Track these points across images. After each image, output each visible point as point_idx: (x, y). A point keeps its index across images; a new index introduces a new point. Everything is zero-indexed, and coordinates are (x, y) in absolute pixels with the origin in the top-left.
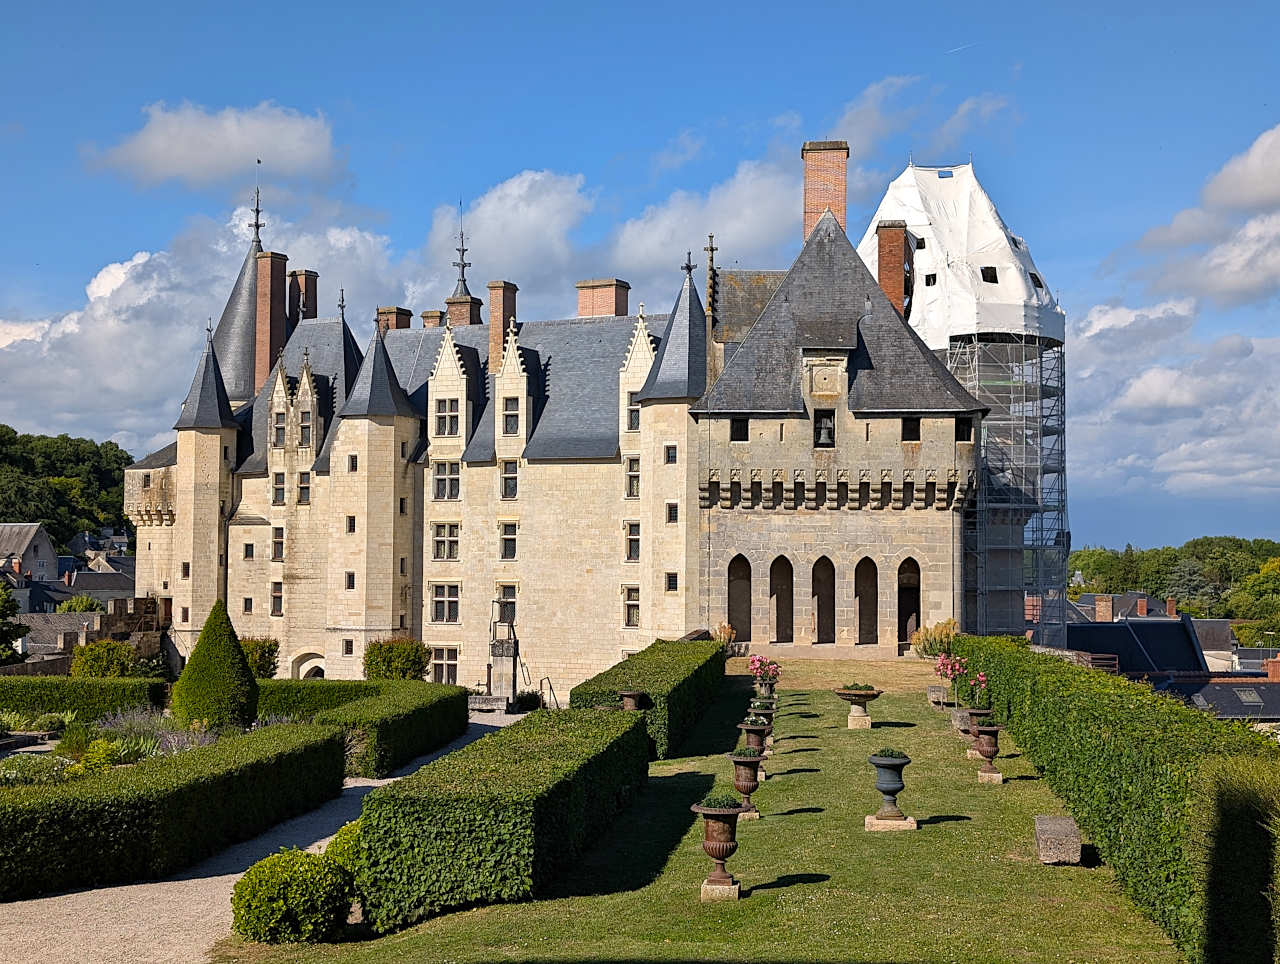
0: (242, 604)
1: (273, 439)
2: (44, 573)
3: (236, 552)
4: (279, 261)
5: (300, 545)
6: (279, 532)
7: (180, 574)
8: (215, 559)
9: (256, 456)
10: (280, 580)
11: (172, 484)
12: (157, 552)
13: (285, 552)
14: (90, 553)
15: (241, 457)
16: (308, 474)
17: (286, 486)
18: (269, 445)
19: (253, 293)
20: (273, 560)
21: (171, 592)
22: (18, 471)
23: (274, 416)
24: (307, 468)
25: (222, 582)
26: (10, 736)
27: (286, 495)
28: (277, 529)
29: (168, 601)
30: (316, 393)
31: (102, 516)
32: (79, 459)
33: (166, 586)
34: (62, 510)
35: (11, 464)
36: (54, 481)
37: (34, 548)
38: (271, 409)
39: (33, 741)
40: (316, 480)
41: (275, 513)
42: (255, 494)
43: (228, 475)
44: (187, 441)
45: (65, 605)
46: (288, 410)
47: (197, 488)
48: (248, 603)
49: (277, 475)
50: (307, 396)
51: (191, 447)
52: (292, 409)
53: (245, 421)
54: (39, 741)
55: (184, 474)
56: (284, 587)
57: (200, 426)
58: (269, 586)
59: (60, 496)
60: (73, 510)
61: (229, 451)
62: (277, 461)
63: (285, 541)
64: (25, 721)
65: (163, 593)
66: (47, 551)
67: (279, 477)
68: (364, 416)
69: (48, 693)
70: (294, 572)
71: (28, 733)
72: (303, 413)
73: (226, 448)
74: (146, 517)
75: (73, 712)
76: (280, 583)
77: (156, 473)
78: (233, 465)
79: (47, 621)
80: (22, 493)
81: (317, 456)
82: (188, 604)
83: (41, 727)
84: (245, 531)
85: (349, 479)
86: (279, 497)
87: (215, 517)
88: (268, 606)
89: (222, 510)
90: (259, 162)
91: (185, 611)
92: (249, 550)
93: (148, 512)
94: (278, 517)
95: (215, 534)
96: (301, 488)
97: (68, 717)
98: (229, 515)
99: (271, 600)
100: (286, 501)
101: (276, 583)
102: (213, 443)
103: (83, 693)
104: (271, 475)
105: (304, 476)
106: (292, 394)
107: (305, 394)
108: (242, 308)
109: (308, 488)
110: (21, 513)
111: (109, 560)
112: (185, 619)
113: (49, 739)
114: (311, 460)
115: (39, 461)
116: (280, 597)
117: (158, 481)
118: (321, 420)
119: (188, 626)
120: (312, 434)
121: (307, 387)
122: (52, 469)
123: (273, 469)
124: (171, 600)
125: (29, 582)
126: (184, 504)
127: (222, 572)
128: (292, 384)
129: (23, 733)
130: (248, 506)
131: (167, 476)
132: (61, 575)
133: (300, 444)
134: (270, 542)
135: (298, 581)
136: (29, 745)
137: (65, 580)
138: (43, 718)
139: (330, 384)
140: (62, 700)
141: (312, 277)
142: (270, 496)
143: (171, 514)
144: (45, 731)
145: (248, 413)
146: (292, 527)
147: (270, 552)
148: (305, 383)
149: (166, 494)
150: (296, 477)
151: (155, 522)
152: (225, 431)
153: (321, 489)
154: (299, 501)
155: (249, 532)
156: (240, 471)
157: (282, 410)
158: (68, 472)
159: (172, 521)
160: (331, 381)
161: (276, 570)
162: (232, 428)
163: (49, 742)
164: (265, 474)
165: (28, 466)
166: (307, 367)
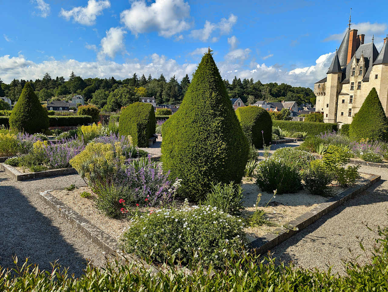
0: (341, 113)
1: (352, 74)
2: (295, 110)
3: (340, 101)
4: (355, 31)
5: (357, 100)
6: (351, 97)
7: (326, 107)
8: (335, 103)
9: (347, 78)
10: (351, 108)
11: (325, 86)
12: (321, 102)
13: (353, 101)
14: (304, 107)
15: (343, 79)
16: (361, 82)
17: (354, 85)
18: (350, 76)
19: (348, 41)
20: (350, 103)
21: (324, 111)
22: (292, 93)
23: (352, 69)
24: (360, 81)
25: (336, 108)
26: (284, 139)
27: (354, 88)
28: (351, 96)
29: (323, 113)
30: (365, 62)
31: (306, 101)
32: (302, 91)
33: (322, 109)
34: (299, 99)
35: (291, 91)
36: (298, 95)
37: (294, 106)
38: (351, 67)
39: (292, 141)
40: (363, 84)
41: (351, 92)
42: (346, 88)
43: (339, 84)
44: (329, 76)
45: (299, 116)
46: (356, 67)
47: (331, 87)
48: (342, 114)
49: (352, 83)
50: (362, 63)
51: (331, 77)
52: (357, 66)
53: (344, 71)
54: (294, 141)
55: (328, 84)
56: (352, 110)
57: (333, 72)
58: (348, 110)
59: (299, 97)
60: (301, 100)
61: (340, 78)
62: (352, 80)
63: (353, 98)
64: (289, 134)
65: (322, 111)
66: (296, 107)
67: (353, 83)
68: (381, 64)
69: (298, 126)
70: (355, 106)
71: (291, 138)
72: (360, 67)
73: (339, 77)
74: (319, 94)
75: (306, 132)
76: (351, 109)
77: (322, 84)
78: (341, 81)
79: (296, 118)
80: (292, 96)
81: (364, 77)
82: (328, 113)
83: (295, 136)
84: (343, 97)
85: (375, 81)
86: (352, 88)
87: (335, 94)
88: (348, 114)
89: (337, 92)
90: (351, 9)
91: (327, 115)
92: (343, 101)
93: (319, 93)
94: (351, 93)
95: (335, 98)
96: (358, 86)
97: (304, 134)
98: (339, 93)
99: (348, 113)
100: (354, 89)
101: (350, 109)
102: (336, 76)
103: (309, 127)
104: (350, 83)
105: (360, 83)
106: (358, 63)
107: (361, 62)
108: (344, 45)
109: (360, 86)
110: (292, 100)
111: (308, 108)
112: (327, 116)
113: (298, 141)
114: (362, 79)
115: (295, 91)
116: (351, 112)
117: (322, 86)
118: (365, 68)
119: (327, 118)
120: (363, 72)
121: (362, 60)
122: (298, 93)
123: (351, 82)
124: (323, 112)
125: (293, 112)
126: (328, 91)
127: (336, 106)
128: (358, 60)
129: (289, 138)
130: (343, 91)
131: (324, 85)
132: (299, 111)
133: (359, 75)
134: (349, 99)
135: (356, 108)
136: (291, 142)
137: (300, 112)
138: (296, 134)
139: (368, 59)
140: (302, 128)
141: (363, 36)
142: (350, 88)
143: (325, 93)
144: (296, 138)
145: (345, 69)
146: (355, 95)
147: (349, 101)
148: (362, 59)
149: (324, 89)
150: (357, 83)
151: (321, 95)
152: (339, 73)
153: (364, 86)
154: (358, 89)
155: (344, 97)
156: (343, 82)
157: (354, 67)
158: (300, 93)
159: (325, 95)
160: (369, 58)
161: (350, 106)
162: (341, 72)
163: (298, 142)
164: (349, 83)
165: (294, 92)
166: (362, 55)
